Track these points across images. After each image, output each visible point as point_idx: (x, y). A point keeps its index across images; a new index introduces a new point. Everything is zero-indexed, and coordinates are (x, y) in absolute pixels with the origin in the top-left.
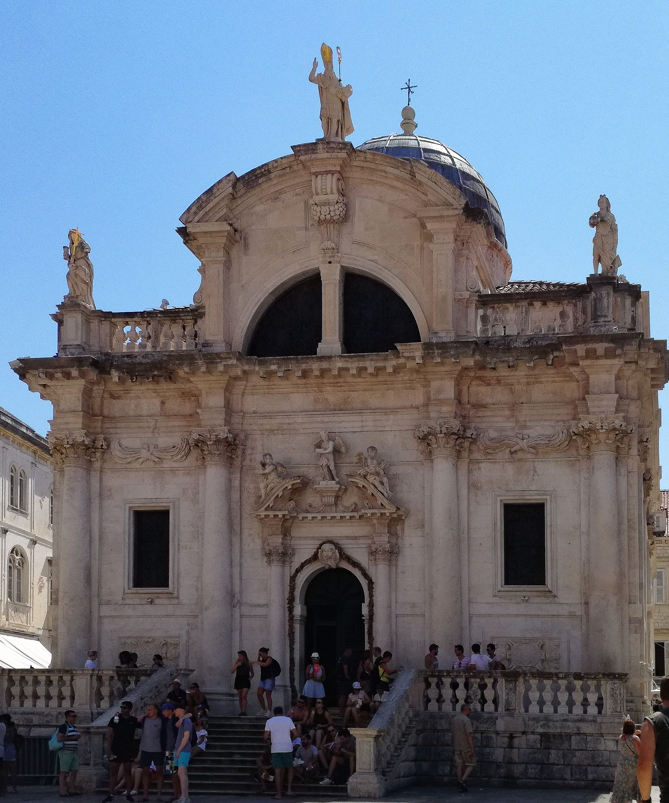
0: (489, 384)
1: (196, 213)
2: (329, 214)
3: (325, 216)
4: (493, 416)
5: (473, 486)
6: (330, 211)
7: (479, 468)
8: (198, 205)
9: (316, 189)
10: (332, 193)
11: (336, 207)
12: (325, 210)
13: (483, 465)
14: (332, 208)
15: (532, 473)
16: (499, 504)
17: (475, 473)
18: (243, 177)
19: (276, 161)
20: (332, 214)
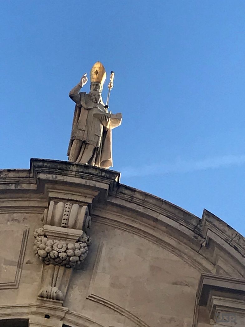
2: (65, 252)
3: (59, 253)
6: (67, 249)
9: (53, 216)
10: (74, 227)
11: (77, 245)
12: (60, 245)
14: (70, 246)
20: (70, 252)
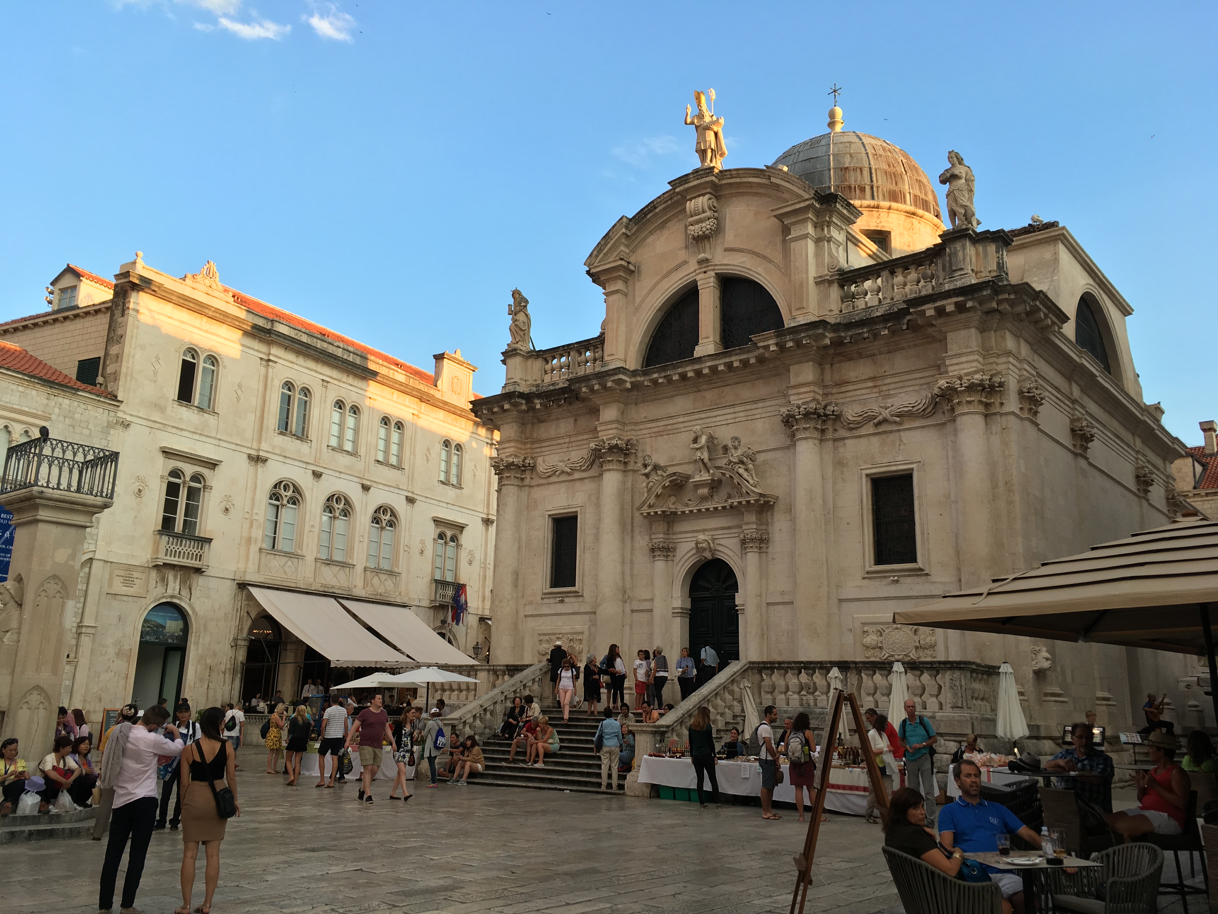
0: (851, 359)
1: (597, 256)
2: (702, 230)
3: (698, 233)
4: (856, 390)
5: (839, 464)
6: (702, 228)
7: (845, 444)
8: (598, 249)
9: (690, 212)
10: (704, 212)
11: (708, 222)
12: (698, 227)
13: (848, 442)
14: (704, 224)
15: (898, 443)
16: (864, 479)
17: (841, 450)
18: (634, 217)
19: (659, 197)
20: (704, 229)
